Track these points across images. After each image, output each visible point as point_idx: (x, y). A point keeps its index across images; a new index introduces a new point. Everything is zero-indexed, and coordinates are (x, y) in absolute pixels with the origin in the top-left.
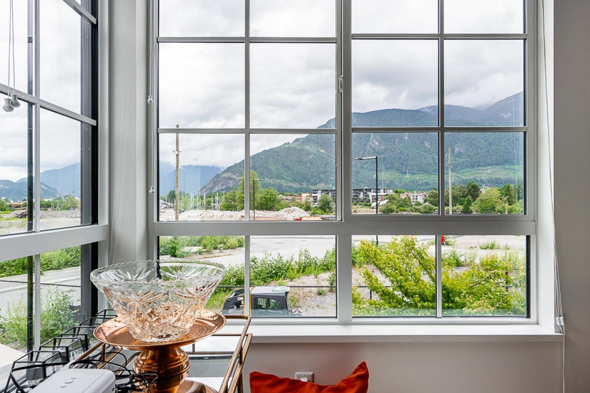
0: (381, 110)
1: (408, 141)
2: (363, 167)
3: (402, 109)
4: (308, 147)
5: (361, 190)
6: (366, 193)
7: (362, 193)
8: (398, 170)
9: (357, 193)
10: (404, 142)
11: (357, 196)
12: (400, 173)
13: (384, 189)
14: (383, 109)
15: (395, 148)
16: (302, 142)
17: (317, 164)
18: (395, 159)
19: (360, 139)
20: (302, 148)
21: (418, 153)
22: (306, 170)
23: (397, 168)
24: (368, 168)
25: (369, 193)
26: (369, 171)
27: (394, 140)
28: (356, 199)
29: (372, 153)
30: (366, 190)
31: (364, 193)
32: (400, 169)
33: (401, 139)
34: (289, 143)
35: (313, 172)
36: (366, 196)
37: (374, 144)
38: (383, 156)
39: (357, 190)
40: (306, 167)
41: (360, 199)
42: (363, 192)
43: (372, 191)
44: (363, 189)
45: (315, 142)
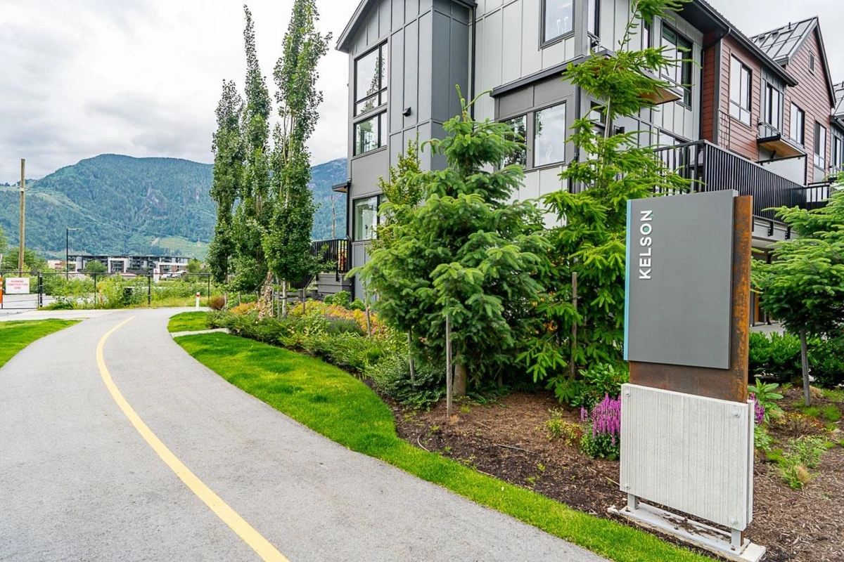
0: (164, 158)
1: (199, 202)
2: (136, 230)
3: (192, 160)
4: (44, 194)
5: (144, 258)
6: (151, 262)
7: (145, 262)
8: (186, 237)
9: (139, 262)
10: (195, 202)
11: (139, 266)
12: (189, 240)
13: (177, 258)
14: (166, 157)
15: (182, 208)
16: (34, 187)
17: (61, 221)
18: (182, 223)
19: (133, 192)
20: (33, 196)
21: (212, 218)
22: (41, 228)
23: (184, 235)
24: (144, 232)
25: (155, 262)
26: (145, 235)
27: (182, 198)
28: (136, 269)
29: (149, 212)
30: (151, 258)
31: (148, 262)
32: (189, 235)
33: (191, 198)
34: (7, 185)
35: (53, 232)
36: (151, 266)
37: (153, 201)
38: (165, 217)
39: (138, 258)
40: (41, 223)
41: (142, 269)
42: (147, 260)
43: (160, 259)
44: (147, 257)
45: (57, 189)
